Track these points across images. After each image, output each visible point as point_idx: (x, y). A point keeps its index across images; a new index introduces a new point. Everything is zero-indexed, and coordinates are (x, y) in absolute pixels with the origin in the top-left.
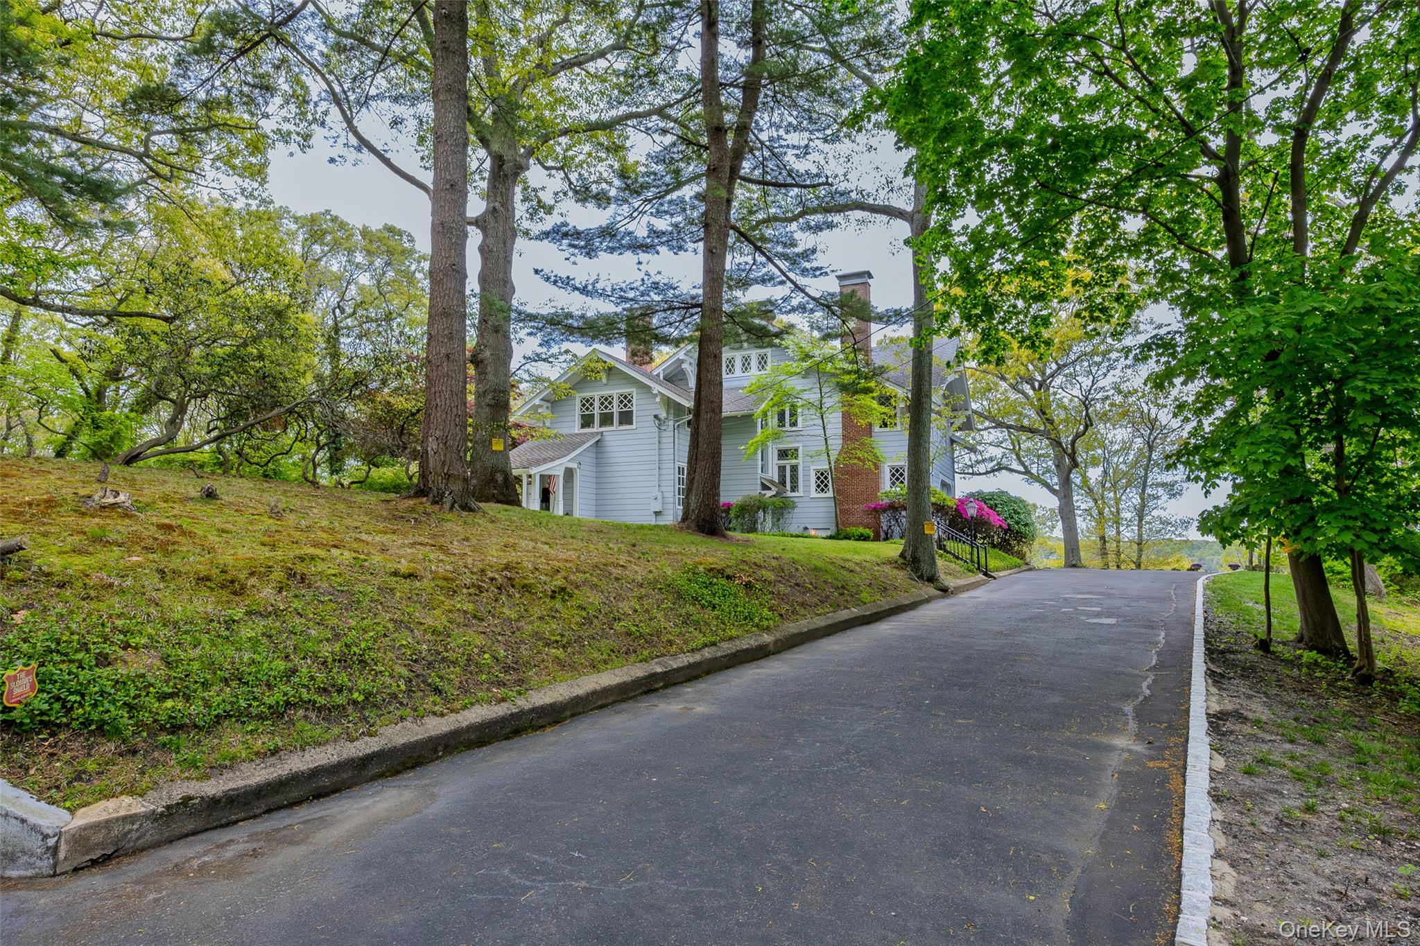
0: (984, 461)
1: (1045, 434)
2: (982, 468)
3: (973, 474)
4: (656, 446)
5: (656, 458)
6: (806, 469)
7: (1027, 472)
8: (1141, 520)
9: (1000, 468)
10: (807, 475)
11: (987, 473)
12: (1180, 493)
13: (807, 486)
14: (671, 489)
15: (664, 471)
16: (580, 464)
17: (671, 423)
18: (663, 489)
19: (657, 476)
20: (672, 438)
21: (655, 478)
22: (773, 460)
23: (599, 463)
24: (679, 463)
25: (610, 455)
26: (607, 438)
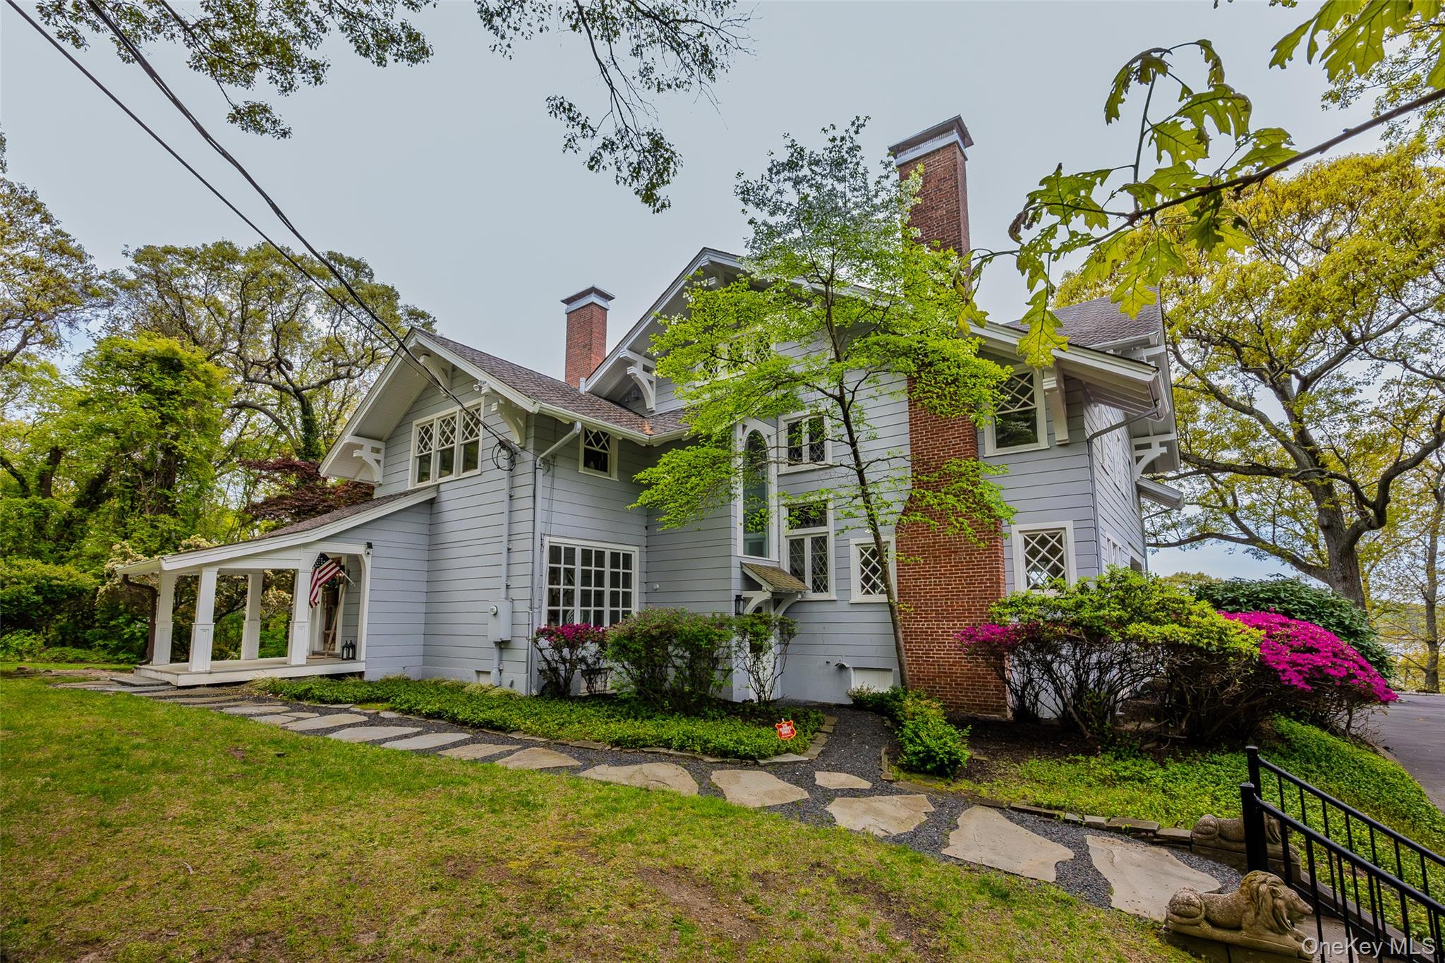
0: (1174, 526)
1: (1300, 477)
2: (1172, 536)
3: (1157, 545)
4: (504, 507)
5: (504, 530)
6: (843, 547)
7: (1253, 540)
9: (1203, 535)
10: (843, 557)
11: (1181, 543)
13: (844, 579)
14: (526, 594)
15: (516, 557)
16: (370, 546)
17: (528, 456)
18: (514, 594)
19: (504, 567)
20: (531, 487)
21: (503, 571)
22: (779, 531)
23: (433, 543)
24: (553, 539)
25: (447, 527)
26: (445, 496)
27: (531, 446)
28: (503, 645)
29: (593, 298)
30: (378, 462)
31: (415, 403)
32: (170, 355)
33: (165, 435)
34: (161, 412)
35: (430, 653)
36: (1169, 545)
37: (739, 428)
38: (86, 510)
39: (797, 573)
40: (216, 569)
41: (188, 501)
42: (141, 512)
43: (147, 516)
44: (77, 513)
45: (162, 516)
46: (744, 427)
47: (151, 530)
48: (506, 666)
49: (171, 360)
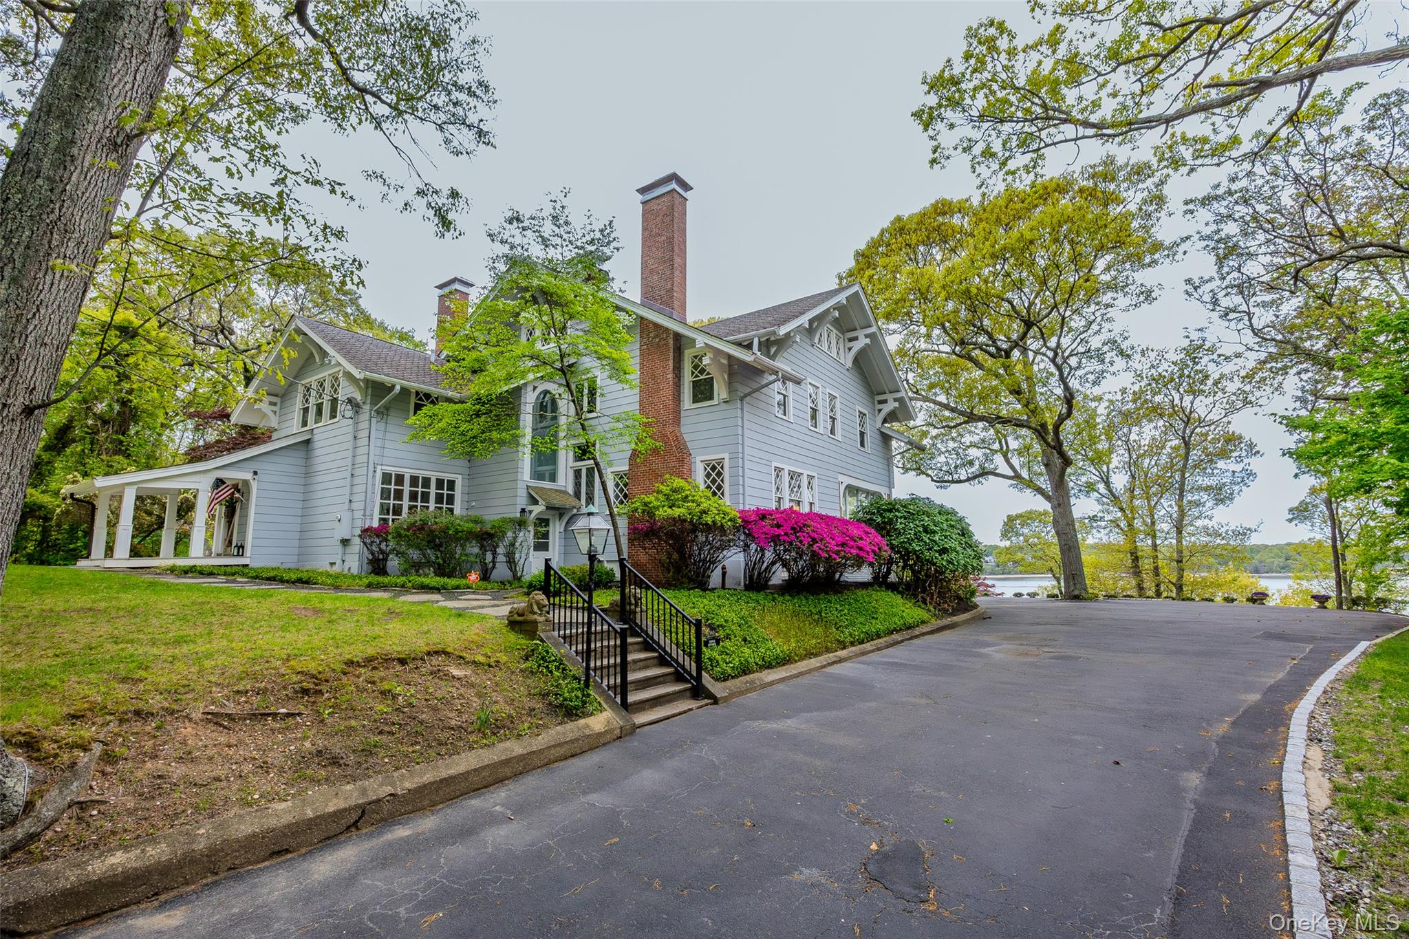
4: (350, 445)
5: (350, 461)
6: (603, 473)
7: (1016, 476)
8: (1179, 532)
12: (1231, 497)
14: (361, 506)
15: (357, 480)
16: (255, 473)
17: (367, 407)
18: (354, 506)
19: (348, 487)
20: (367, 431)
21: (347, 491)
22: (566, 462)
23: (308, 473)
24: (384, 468)
25: (317, 460)
26: (316, 438)
27: (369, 401)
28: (345, 542)
29: (457, 286)
30: (275, 412)
31: (301, 369)
32: (126, 324)
33: (121, 390)
34: (117, 371)
35: (302, 554)
36: (960, 482)
37: (530, 388)
38: (53, 454)
39: (577, 495)
40: (136, 487)
41: (140, 445)
42: (99, 455)
43: (104, 457)
44: (46, 456)
45: (117, 457)
46: (535, 388)
47: (107, 469)
48: (347, 558)
49: (127, 328)
